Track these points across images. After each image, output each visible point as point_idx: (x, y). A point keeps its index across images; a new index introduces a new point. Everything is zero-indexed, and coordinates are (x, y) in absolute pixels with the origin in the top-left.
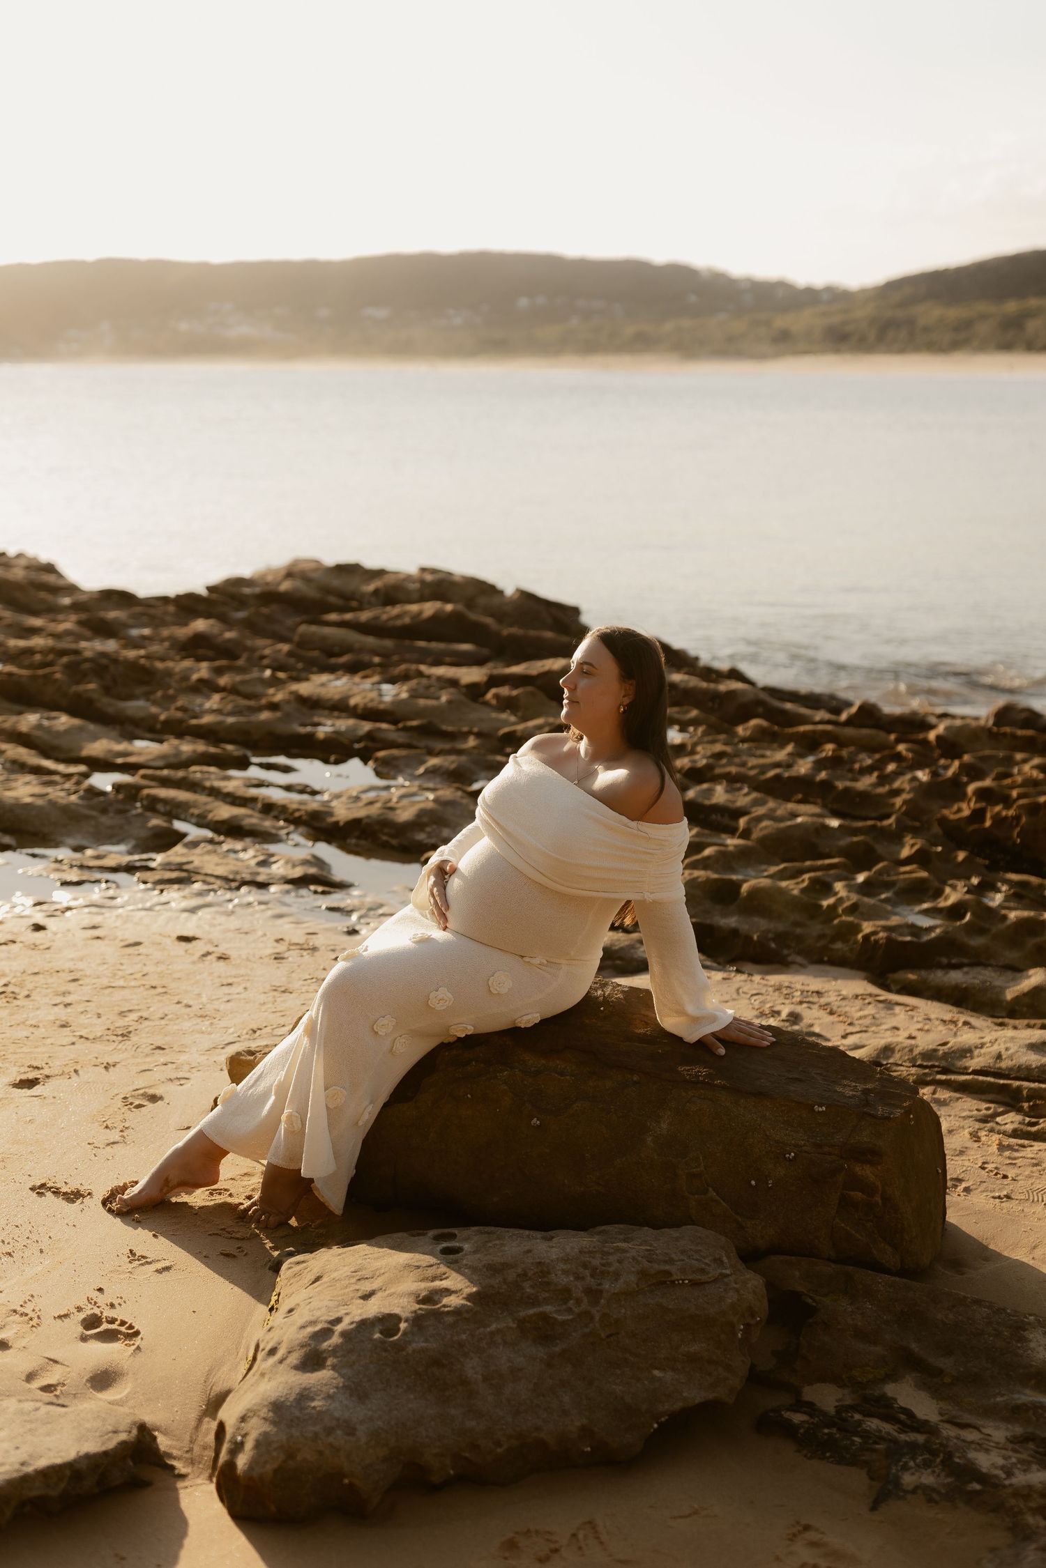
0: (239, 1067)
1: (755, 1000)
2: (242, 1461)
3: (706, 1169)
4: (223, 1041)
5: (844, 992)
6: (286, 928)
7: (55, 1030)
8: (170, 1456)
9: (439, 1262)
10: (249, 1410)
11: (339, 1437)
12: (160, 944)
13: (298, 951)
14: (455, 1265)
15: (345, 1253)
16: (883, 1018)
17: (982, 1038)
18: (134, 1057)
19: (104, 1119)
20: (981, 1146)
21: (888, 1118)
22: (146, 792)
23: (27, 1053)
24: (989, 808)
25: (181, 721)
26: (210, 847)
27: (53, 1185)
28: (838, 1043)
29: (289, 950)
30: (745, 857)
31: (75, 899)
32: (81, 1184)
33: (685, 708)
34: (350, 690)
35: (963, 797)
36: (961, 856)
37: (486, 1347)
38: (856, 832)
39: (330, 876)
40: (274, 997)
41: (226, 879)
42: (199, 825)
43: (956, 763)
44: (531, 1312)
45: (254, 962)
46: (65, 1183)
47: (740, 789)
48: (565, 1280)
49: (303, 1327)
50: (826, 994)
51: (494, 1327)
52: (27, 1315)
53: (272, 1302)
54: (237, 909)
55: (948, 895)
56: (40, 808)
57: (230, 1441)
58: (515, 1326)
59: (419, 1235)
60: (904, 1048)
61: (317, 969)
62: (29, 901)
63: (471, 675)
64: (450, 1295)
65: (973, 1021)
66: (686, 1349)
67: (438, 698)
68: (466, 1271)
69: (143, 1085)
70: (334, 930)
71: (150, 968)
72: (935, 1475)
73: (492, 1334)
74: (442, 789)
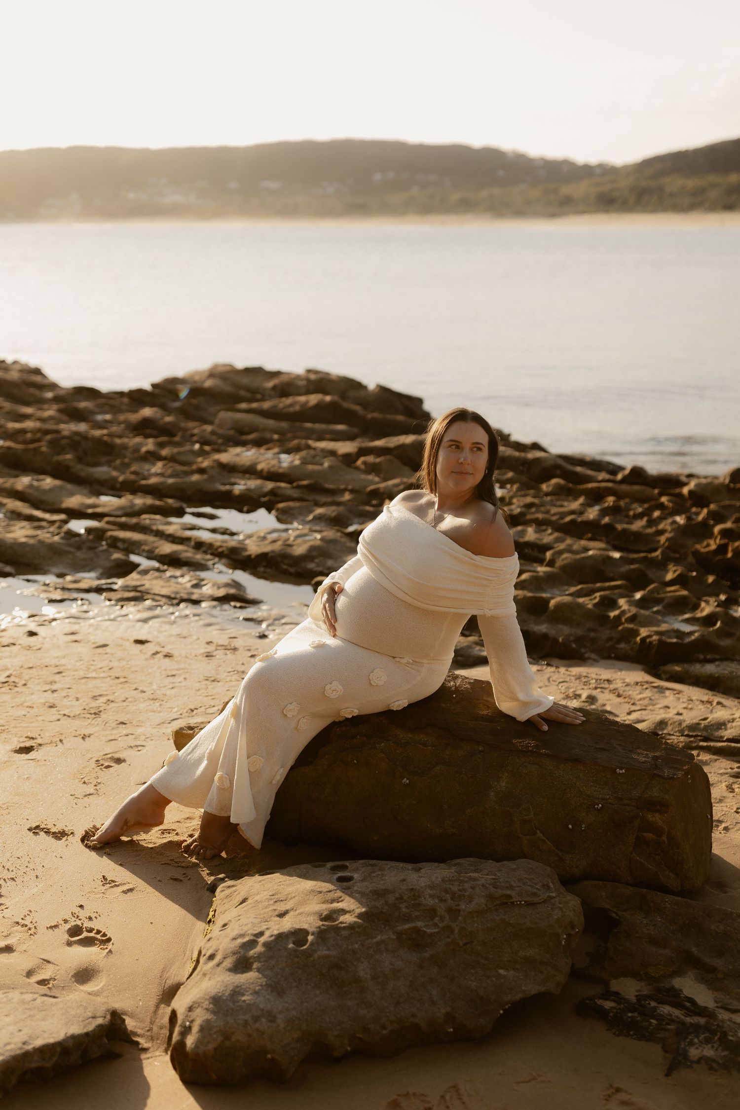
0: (182, 738)
1: (562, 687)
2: (190, 1041)
3: (534, 817)
4: (170, 717)
5: (627, 680)
6: (214, 634)
7: (45, 710)
8: (136, 1034)
9: (336, 888)
10: (194, 1002)
11: (263, 1024)
12: (122, 645)
13: (224, 651)
14: (348, 891)
15: (264, 880)
16: (658, 699)
17: (733, 714)
18: (103, 730)
19: (82, 777)
20: (735, 796)
21: (672, 778)
22: (109, 534)
23: (24, 727)
24: (731, 543)
25: (134, 482)
26: (157, 574)
27: (45, 826)
28: (625, 718)
29: (216, 650)
30: (551, 580)
31: (59, 612)
32: (66, 826)
33: (503, 471)
34: (257, 458)
35: (711, 535)
36: (711, 579)
37: (373, 953)
38: (633, 561)
39: (245, 595)
40: (206, 685)
41: (169, 597)
42: (149, 558)
43: (705, 511)
44: (407, 926)
45: (191, 659)
46: (54, 825)
47: (545, 530)
48: (431, 902)
49: (234, 939)
50: (614, 682)
51: (379, 938)
52: (26, 926)
53: (210, 917)
54: (178, 620)
55: (703, 608)
56: (32, 546)
57: (181, 1025)
58: (394, 937)
59: (319, 866)
60: (674, 722)
61: (237, 664)
62: (25, 614)
63: (345, 447)
64: (345, 914)
65: (724, 701)
66: (523, 954)
67: (322, 464)
68: (357, 895)
69: (111, 751)
70: (249, 635)
71: (114, 664)
72: (715, 1049)
73: (377, 943)
74: (326, 530)
